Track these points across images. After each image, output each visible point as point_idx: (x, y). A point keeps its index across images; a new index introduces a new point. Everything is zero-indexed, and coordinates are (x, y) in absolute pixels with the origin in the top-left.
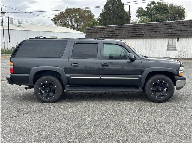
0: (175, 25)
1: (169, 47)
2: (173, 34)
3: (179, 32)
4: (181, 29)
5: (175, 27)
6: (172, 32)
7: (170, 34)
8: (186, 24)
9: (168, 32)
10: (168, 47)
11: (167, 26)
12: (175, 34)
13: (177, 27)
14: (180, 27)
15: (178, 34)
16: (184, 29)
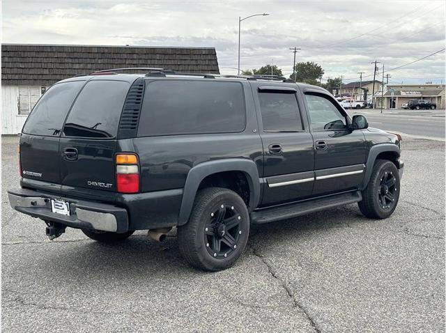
0: (34, 54)
1: (22, 108)
2: (31, 77)
3: (46, 72)
4: (50, 66)
5: (34, 60)
6: (26, 71)
7: (23, 77)
8: (60, 55)
9: (15, 71)
10: (19, 108)
11: (12, 54)
12: (36, 77)
13: (39, 60)
14: (45, 60)
15: (44, 77)
16: (58, 66)
